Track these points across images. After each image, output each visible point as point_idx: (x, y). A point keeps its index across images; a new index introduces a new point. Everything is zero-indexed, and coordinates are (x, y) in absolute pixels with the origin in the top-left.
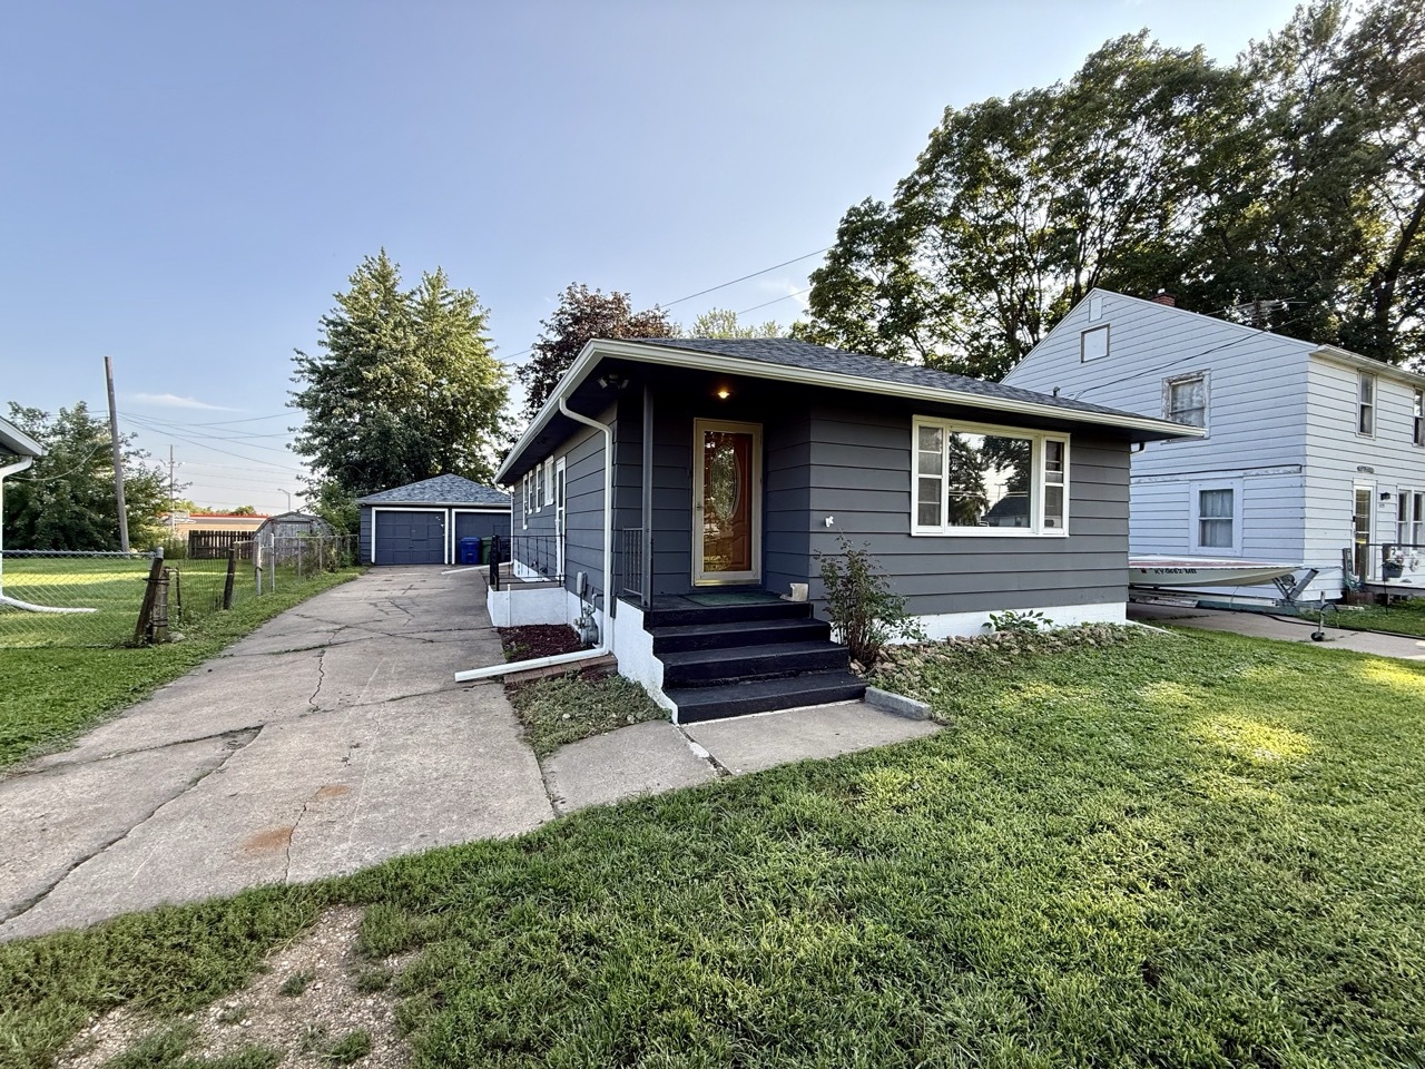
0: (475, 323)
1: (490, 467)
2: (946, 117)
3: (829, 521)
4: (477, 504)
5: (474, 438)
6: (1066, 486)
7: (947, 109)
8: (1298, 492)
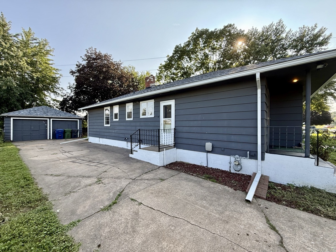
2: (196, 30)
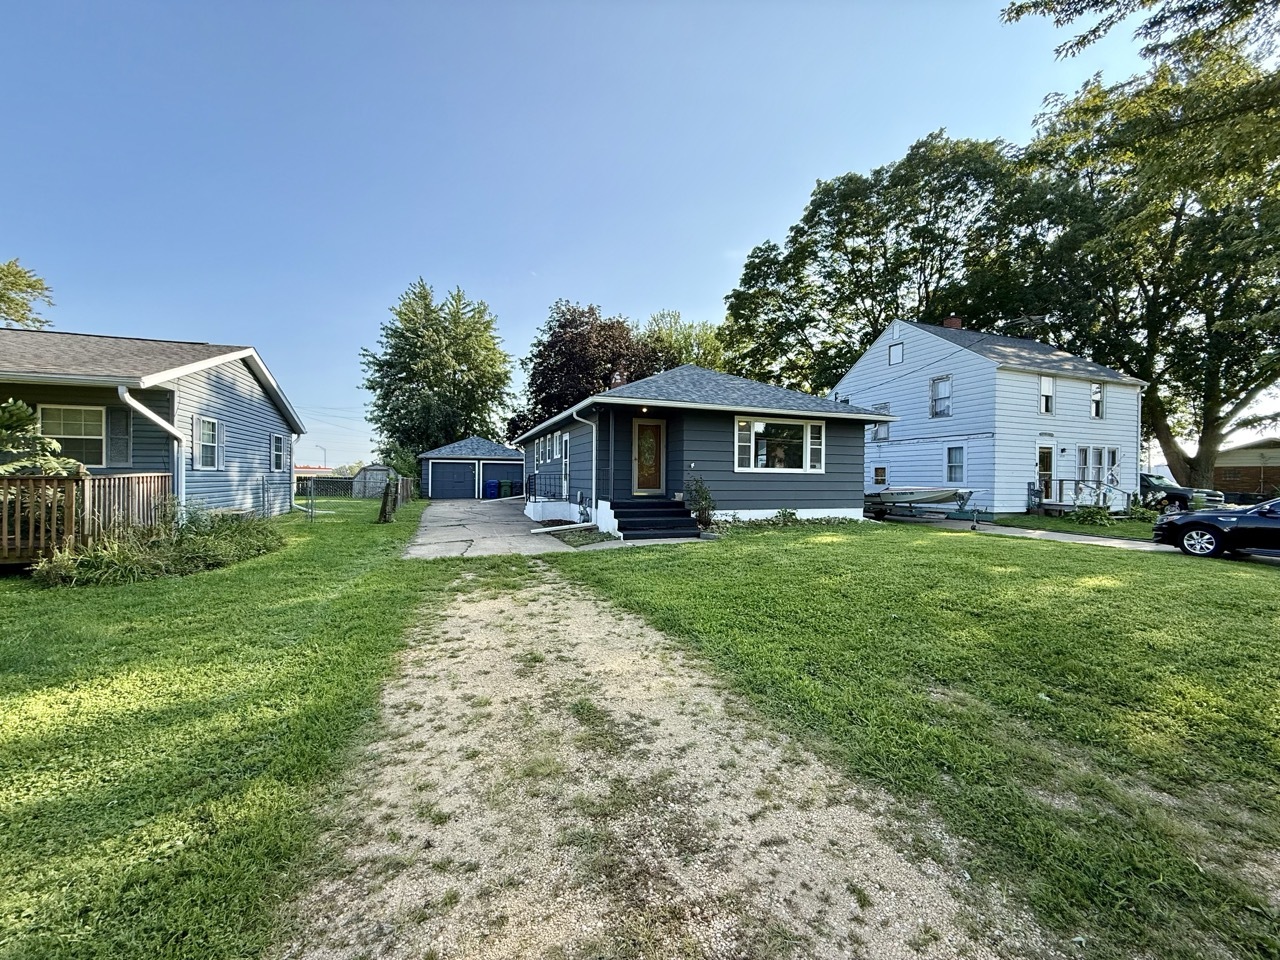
0: (488, 326)
1: (497, 430)
2: (819, 185)
3: (693, 465)
4: (496, 457)
5: (485, 407)
6: (823, 448)
7: (818, 181)
8: (991, 449)
